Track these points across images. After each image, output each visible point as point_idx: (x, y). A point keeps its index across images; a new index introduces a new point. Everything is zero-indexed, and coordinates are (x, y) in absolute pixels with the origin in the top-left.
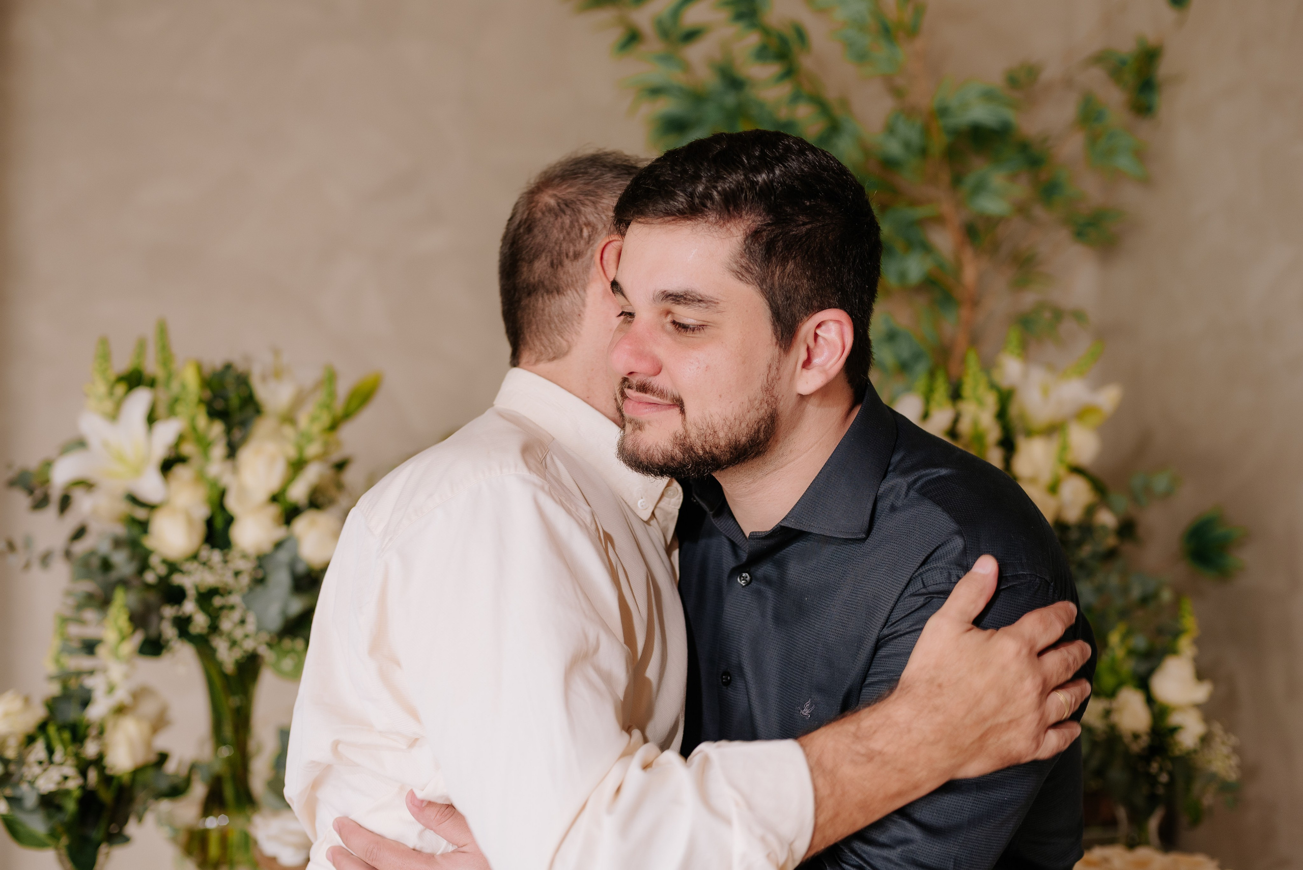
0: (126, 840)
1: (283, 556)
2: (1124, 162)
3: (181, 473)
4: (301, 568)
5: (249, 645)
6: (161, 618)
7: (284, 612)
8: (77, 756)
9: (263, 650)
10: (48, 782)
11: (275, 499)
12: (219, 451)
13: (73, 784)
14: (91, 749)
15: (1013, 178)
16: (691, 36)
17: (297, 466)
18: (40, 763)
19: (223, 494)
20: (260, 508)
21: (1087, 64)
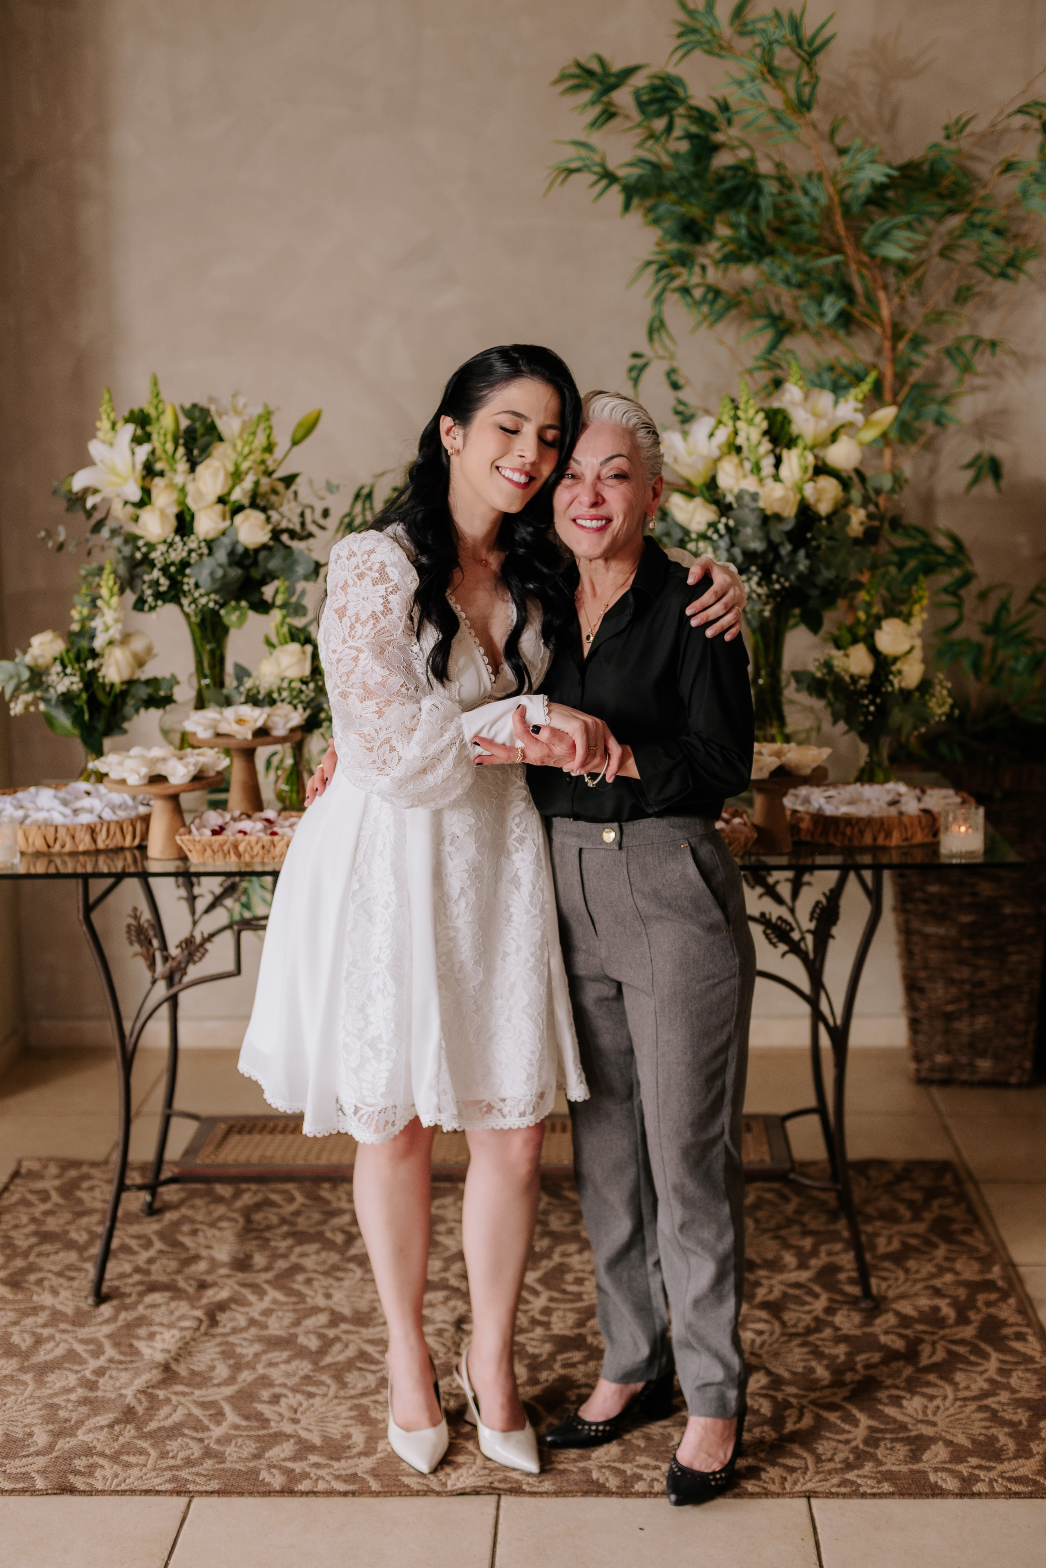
0: (125, 732)
1: (226, 541)
3: (158, 483)
4: (236, 548)
5: (203, 601)
6: (144, 582)
7: (212, 574)
8: (81, 669)
10: (62, 688)
11: (222, 500)
12: (182, 466)
13: (75, 687)
14: (90, 665)
17: (237, 476)
18: (58, 674)
19: (185, 495)
20: (210, 506)
21: (1009, 116)
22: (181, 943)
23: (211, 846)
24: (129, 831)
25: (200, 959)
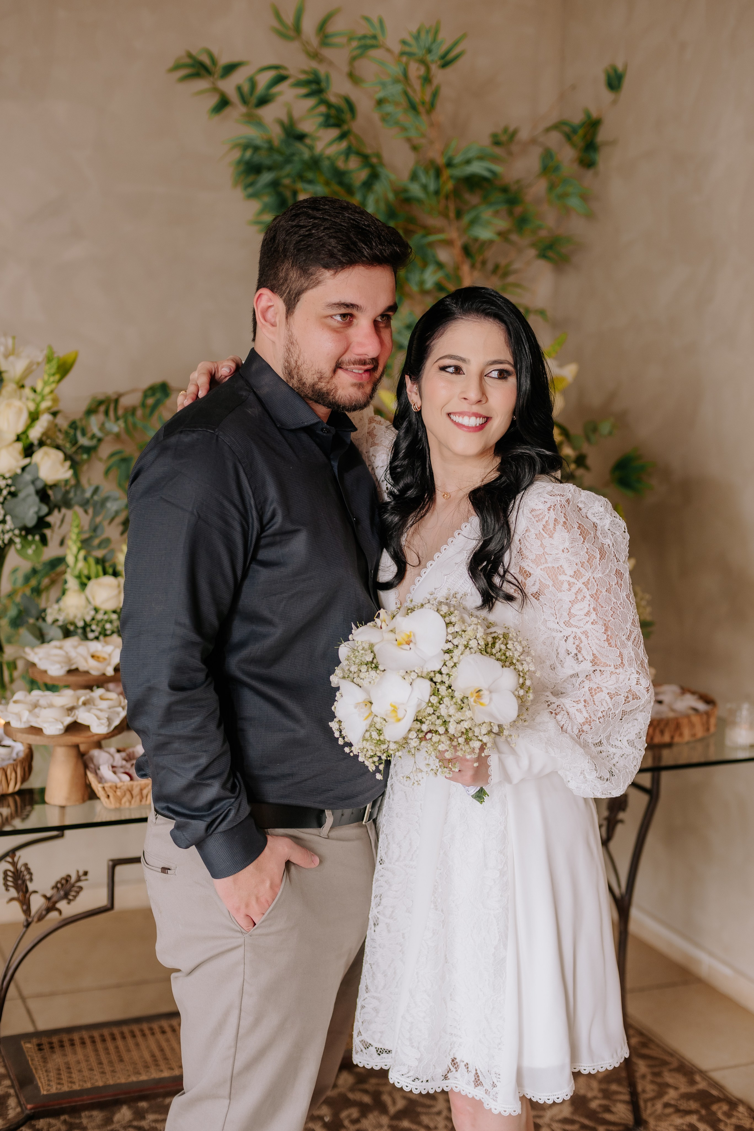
1: (28, 477)
2: (574, 202)
4: (39, 485)
7: (37, 513)
9: (17, 540)
11: (18, 439)
15: (496, 213)
16: (264, 101)
17: (34, 417)
20: (10, 445)
21: (548, 130)
22: (57, 883)
23: (130, 792)
24: (12, 776)
25: (75, 897)
